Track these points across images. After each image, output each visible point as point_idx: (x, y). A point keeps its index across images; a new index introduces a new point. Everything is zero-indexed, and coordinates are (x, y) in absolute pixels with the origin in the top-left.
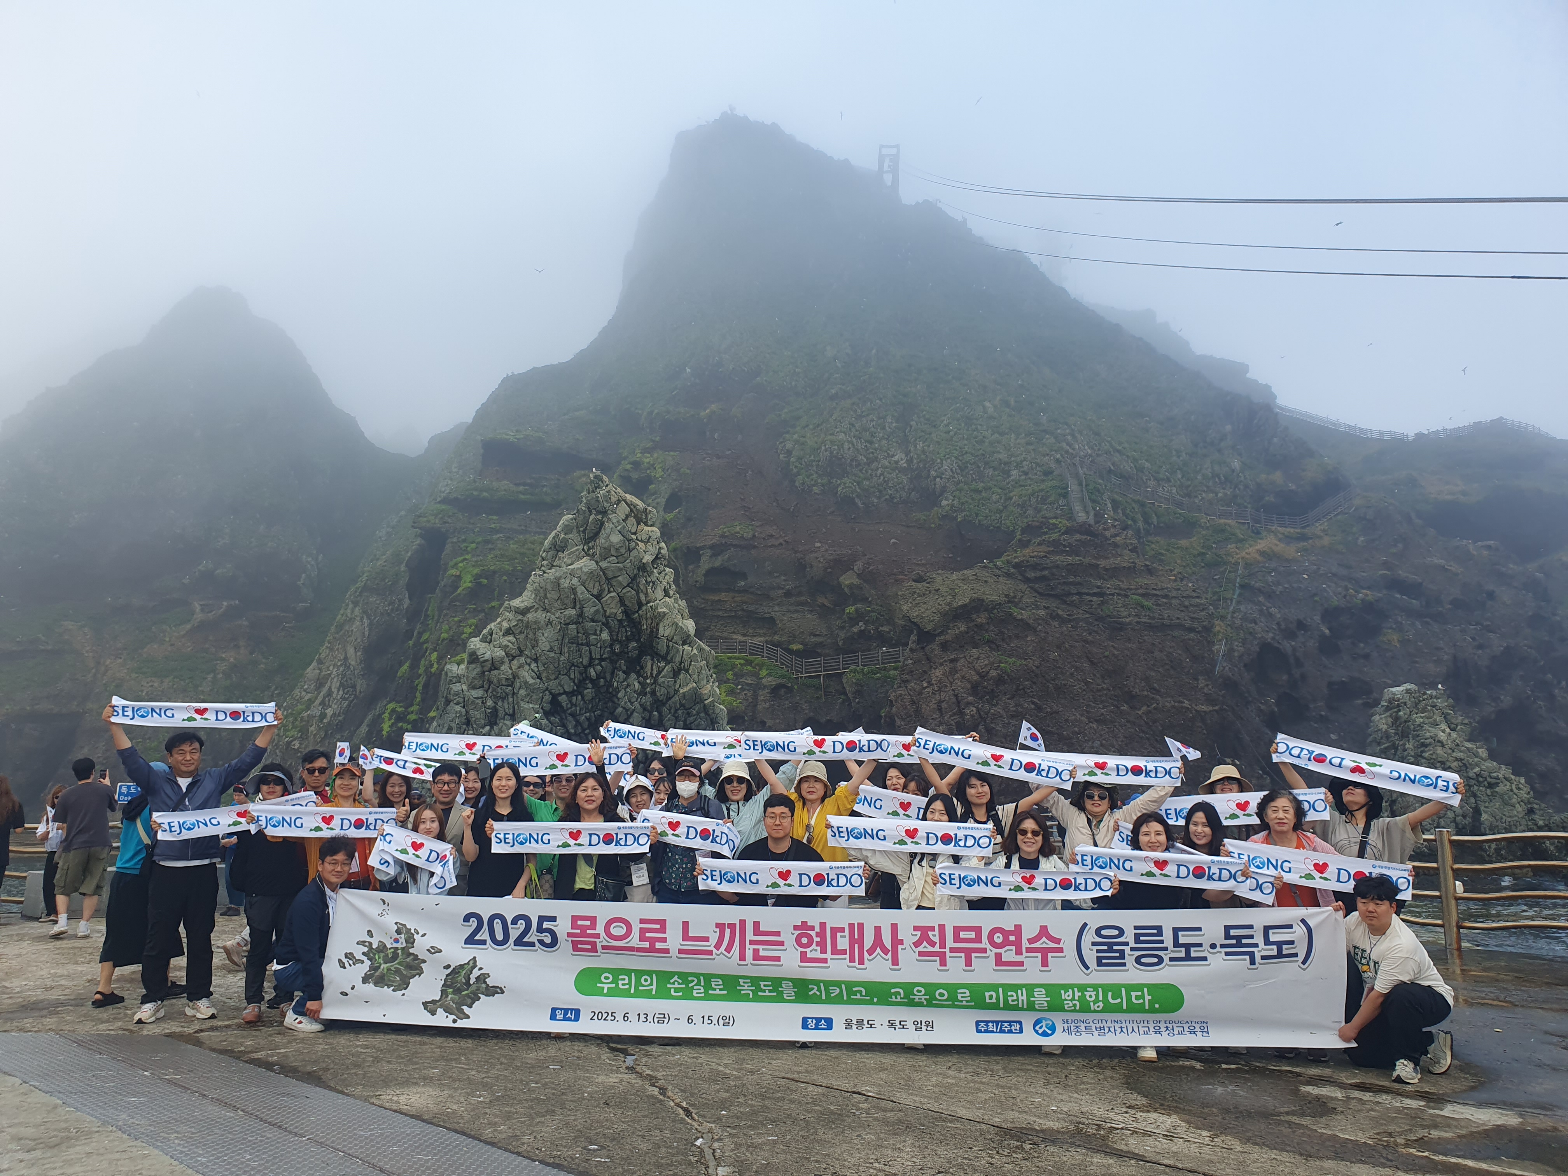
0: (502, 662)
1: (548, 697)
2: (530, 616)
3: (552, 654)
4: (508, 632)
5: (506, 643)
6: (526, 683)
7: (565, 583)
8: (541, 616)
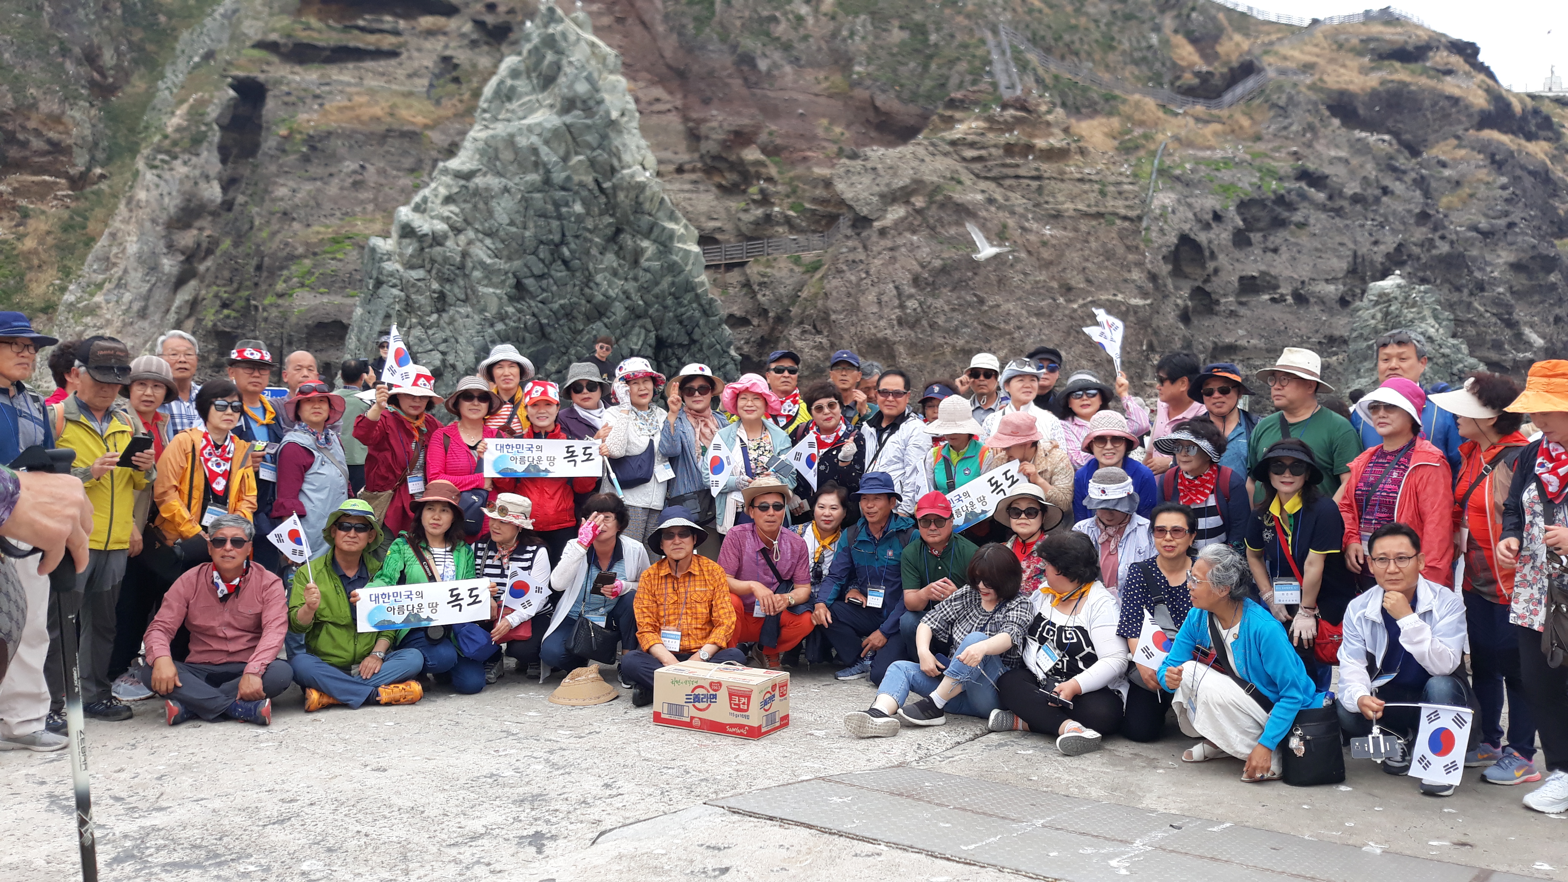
0: (445, 236)
1: (512, 281)
2: (479, 181)
3: (514, 229)
4: (448, 200)
5: (447, 214)
6: (482, 263)
7: (522, 142)
8: (494, 182)
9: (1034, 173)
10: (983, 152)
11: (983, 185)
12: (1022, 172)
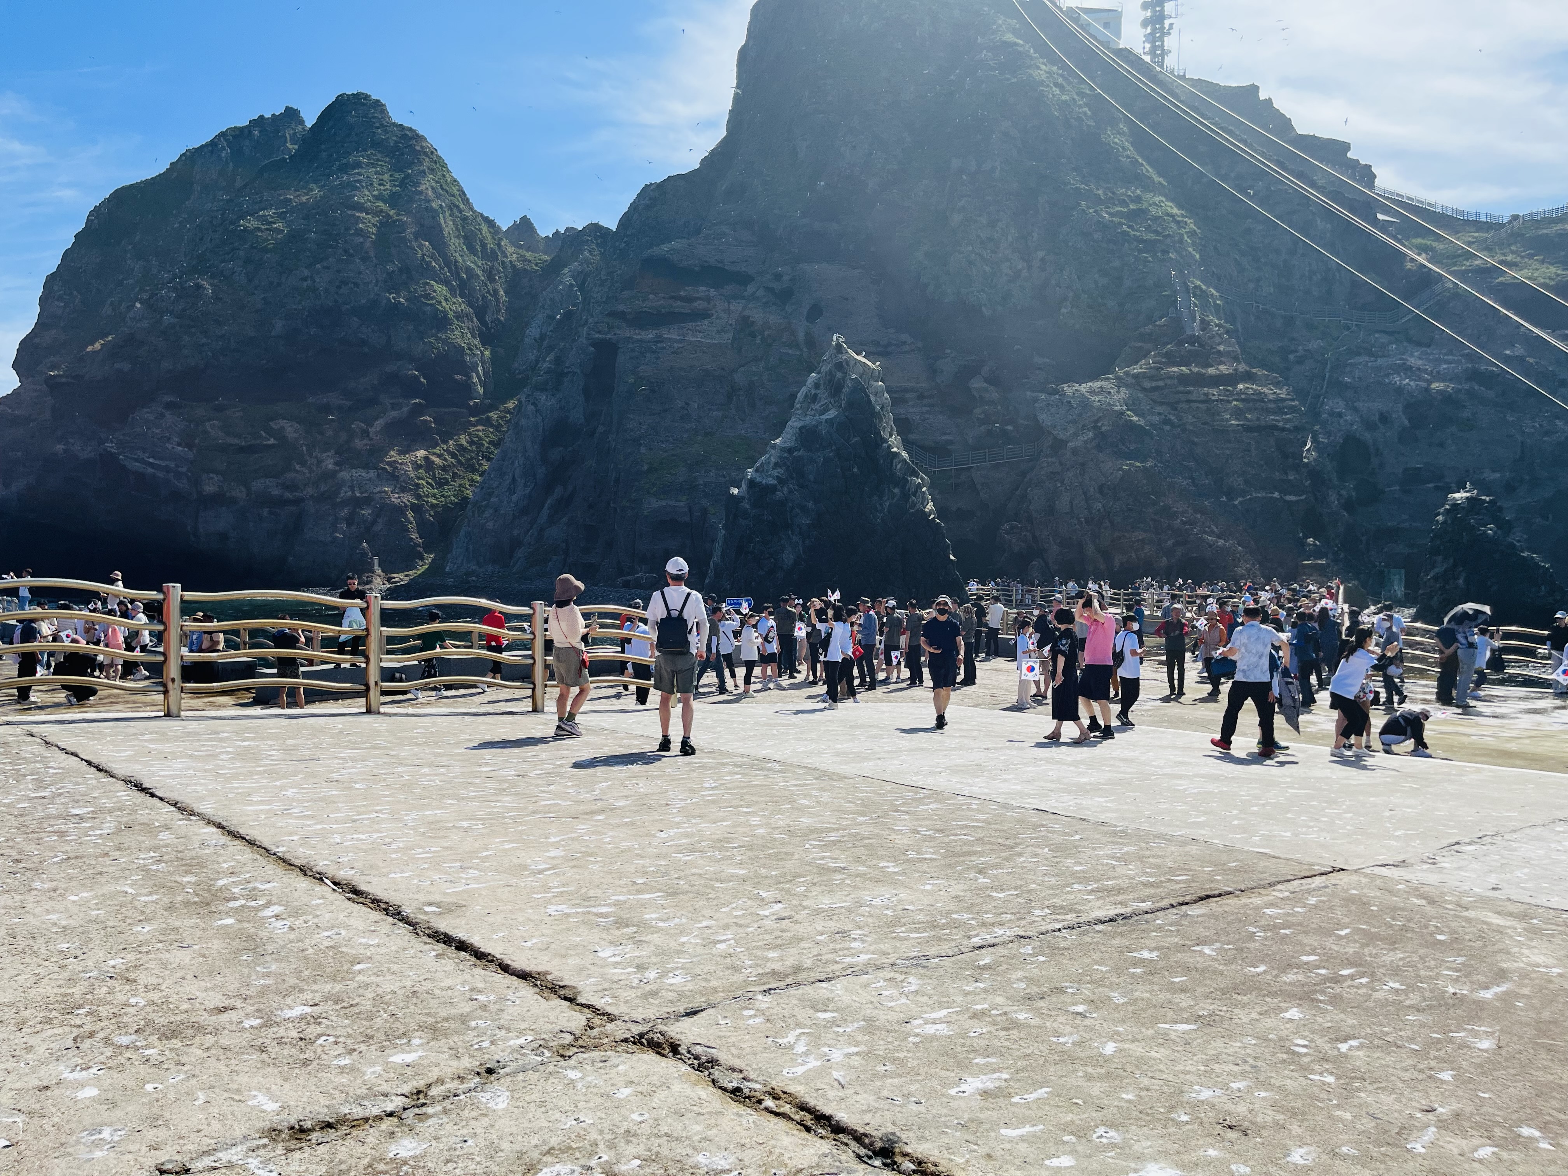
0: (776, 487)
2: (794, 453)
3: (817, 484)
4: (777, 465)
5: (776, 474)
6: (798, 504)
7: (821, 429)
8: (805, 455)
9: (1202, 398)
10: (1161, 383)
11: (1159, 409)
12: (1193, 397)
